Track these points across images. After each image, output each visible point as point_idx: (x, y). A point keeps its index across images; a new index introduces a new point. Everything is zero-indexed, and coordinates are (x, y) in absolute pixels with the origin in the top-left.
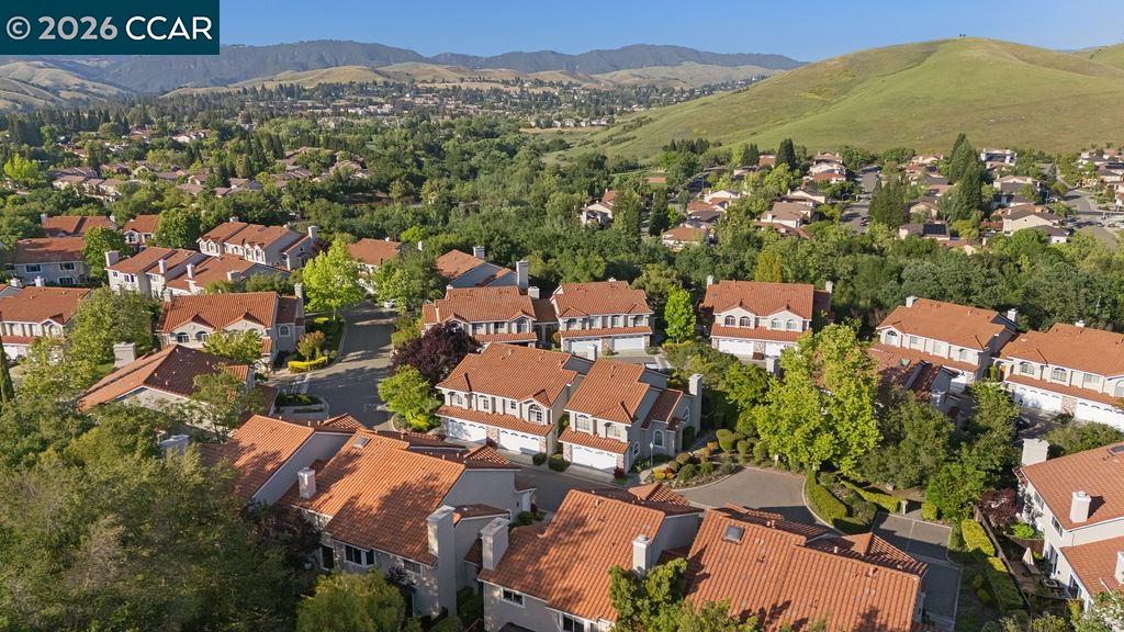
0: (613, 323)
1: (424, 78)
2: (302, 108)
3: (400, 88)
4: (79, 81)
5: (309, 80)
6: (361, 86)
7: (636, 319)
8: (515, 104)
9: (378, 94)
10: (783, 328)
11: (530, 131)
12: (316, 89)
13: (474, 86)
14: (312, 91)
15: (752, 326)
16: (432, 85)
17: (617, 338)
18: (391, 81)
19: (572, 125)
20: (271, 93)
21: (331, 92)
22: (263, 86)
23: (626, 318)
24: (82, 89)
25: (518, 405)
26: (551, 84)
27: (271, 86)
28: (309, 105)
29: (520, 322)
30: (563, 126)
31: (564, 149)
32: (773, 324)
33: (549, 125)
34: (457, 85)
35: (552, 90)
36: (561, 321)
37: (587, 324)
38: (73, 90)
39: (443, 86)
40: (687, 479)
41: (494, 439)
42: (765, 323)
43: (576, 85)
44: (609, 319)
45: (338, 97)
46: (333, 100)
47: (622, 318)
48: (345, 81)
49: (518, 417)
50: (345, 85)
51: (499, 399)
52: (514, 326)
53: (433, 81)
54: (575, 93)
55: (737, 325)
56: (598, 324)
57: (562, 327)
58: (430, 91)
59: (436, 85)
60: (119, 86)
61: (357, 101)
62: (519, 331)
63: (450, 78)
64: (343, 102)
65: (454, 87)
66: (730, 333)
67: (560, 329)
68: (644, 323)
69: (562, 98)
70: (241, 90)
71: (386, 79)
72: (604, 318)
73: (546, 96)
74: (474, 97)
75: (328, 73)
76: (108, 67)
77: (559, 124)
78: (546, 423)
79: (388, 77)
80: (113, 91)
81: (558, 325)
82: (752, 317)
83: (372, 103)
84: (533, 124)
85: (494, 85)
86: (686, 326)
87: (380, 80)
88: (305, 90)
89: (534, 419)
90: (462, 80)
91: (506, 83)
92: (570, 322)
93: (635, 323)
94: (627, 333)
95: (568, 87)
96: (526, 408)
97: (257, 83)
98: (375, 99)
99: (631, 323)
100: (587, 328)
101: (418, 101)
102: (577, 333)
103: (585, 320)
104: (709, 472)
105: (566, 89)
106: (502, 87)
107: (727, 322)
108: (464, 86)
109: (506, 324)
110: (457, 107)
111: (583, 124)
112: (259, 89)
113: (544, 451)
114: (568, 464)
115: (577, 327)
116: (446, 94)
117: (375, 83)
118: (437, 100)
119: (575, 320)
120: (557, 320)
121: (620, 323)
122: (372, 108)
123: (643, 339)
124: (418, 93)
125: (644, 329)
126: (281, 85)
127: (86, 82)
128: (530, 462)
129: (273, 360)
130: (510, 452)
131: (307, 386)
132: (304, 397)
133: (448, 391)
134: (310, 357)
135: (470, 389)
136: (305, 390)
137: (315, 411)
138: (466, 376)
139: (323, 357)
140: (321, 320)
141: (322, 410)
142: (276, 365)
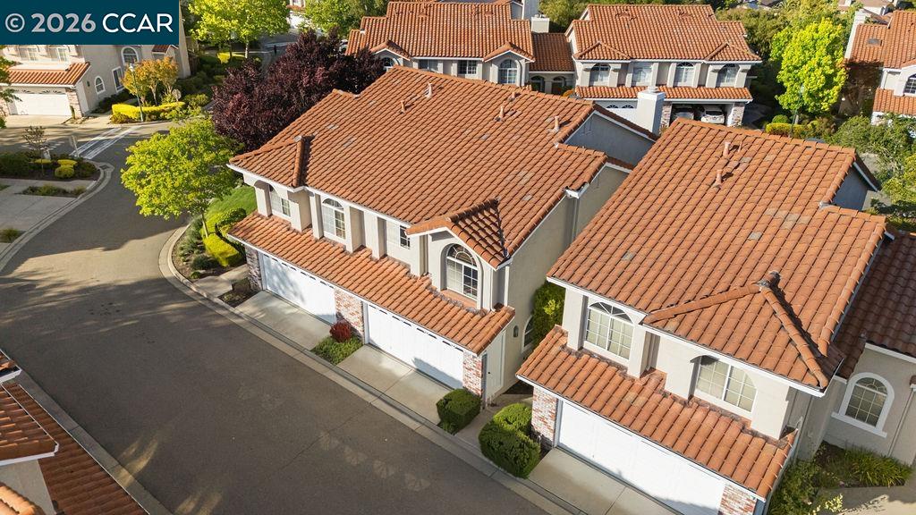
0: (677, 79)
7: (722, 73)
23: (705, 67)
25: (414, 239)
29: (506, 63)
36: (579, 66)
41: (353, 320)
44: (672, 69)
47: (696, 69)
49: (416, 271)
51: (371, 217)
52: (494, 71)
62: (502, 80)
67: (578, 83)
68: (738, 80)
72: (663, 67)
78: (488, 306)
81: (573, 77)
89: (456, 284)
92: (597, 70)
93: (719, 80)
96: (436, 248)
99: (711, 81)
100: (628, 83)
103: (625, 69)
109: (479, 67)
113: (475, 386)
114: (546, 447)
119: (605, 68)
120: (573, 68)
125: (735, 93)
128: (434, 417)
129: (95, 101)
130: (387, 364)
131: (107, 145)
132: (66, 165)
133: (250, 178)
134: (153, 99)
135: (302, 180)
136: (98, 151)
137: (64, 193)
138: (307, 142)
139: (172, 102)
140: (224, 57)
141: (77, 193)
142: (103, 107)
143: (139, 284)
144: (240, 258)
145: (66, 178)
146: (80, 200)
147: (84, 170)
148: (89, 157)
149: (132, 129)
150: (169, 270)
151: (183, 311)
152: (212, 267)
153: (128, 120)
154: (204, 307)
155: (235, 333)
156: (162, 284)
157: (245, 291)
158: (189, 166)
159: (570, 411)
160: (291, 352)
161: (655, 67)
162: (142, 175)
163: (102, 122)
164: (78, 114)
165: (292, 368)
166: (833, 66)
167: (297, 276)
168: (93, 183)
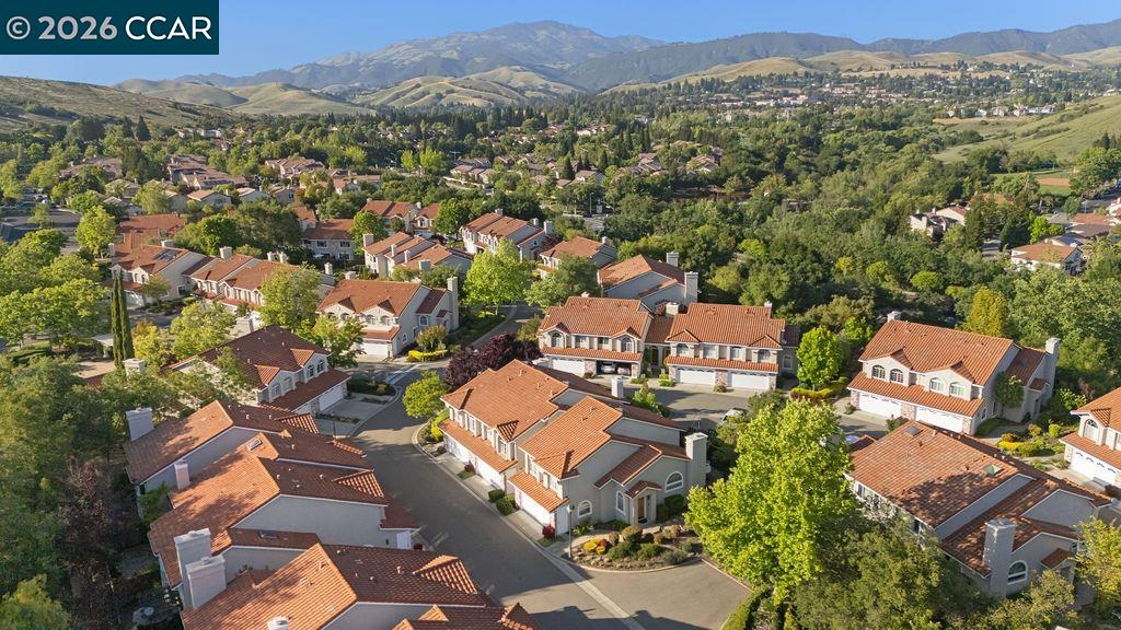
0: (732, 355)
1: (848, 67)
2: (716, 101)
3: (821, 79)
4: (544, 82)
5: (729, 73)
6: (780, 77)
7: (761, 354)
8: (950, 91)
9: (796, 85)
10: (945, 392)
11: (946, 121)
12: (736, 82)
13: (904, 74)
14: (730, 85)
15: (906, 384)
16: (857, 74)
17: (735, 373)
18: (812, 72)
19: (1001, 113)
20: (691, 87)
21: (748, 85)
22: (686, 82)
23: (749, 351)
24: (546, 90)
26: (1004, 68)
27: (693, 81)
28: (725, 98)
29: (625, 340)
30: (989, 115)
31: (972, 142)
32: (932, 383)
33: (971, 114)
34: (885, 72)
35: (1002, 74)
37: (701, 352)
38: (539, 90)
39: (870, 74)
40: (615, 557)
41: (473, 463)
42: (923, 380)
43: (1036, 67)
44: (728, 350)
45: (755, 90)
46: (749, 93)
47: (744, 351)
48: (765, 73)
50: (764, 78)
51: (481, 423)
52: (619, 343)
53: (860, 70)
54: (1032, 76)
55: (887, 379)
56: (714, 354)
57: (673, 352)
58: (853, 80)
59: (862, 73)
60: (574, 86)
61: (772, 93)
62: (623, 349)
63: (882, 66)
64: (758, 95)
65: (882, 75)
66: (875, 388)
67: (670, 353)
68: (772, 360)
69: (1013, 83)
70: (666, 85)
71: (808, 70)
72: (722, 348)
73: (992, 80)
74: (903, 85)
75: (750, 66)
76: (569, 69)
77: (985, 113)
78: (509, 458)
79: (811, 67)
80: (568, 90)
82: (906, 371)
83: (787, 94)
84: (951, 113)
85: (932, 71)
86: (818, 369)
87: (801, 70)
88: (724, 84)
89: (503, 451)
90: (893, 67)
91: (946, 68)
93: (759, 358)
94: (748, 367)
95: (1025, 70)
96: (496, 436)
97: (681, 80)
98: (791, 91)
99: (755, 358)
100: (701, 357)
101: (837, 91)
102: (687, 361)
103: (698, 347)
104: (649, 556)
105: (1021, 72)
106: (939, 73)
107: (875, 372)
108: (893, 73)
109: (610, 341)
110: (879, 96)
111: (1016, 113)
112: (682, 84)
113: (501, 487)
114: (518, 508)
115: (688, 353)
116: (870, 83)
117: (796, 74)
118: (857, 89)
119: (686, 346)
121: (741, 355)
122: (785, 100)
123: (768, 378)
124: (839, 82)
125: (769, 367)
126: (702, 80)
127: (549, 83)
128: (487, 497)
129: (402, 347)
130: (483, 481)
131: (402, 376)
132: (382, 387)
133: (447, 405)
134: (430, 349)
135: (462, 407)
136: (398, 379)
137: (379, 402)
138: (470, 391)
139: (441, 350)
140: (482, 314)
141: (385, 402)
142: (403, 352)
143: (404, 446)
144: (441, 439)
145: (381, 395)
146: (385, 406)
147: (390, 391)
148: (393, 383)
149: (417, 366)
150: (415, 441)
151: (418, 457)
152: (432, 441)
153: (416, 360)
154: (425, 458)
155: (434, 466)
156: (411, 446)
157: (442, 451)
158: (427, 396)
159: (524, 495)
160: (448, 473)
161: (717, 348)
162: (410, 399)
163: (403, 361)
164: (391, 355)
165: (448, 479)
166: (823, 355)
167: (459, 446)
168: (392, 398)
